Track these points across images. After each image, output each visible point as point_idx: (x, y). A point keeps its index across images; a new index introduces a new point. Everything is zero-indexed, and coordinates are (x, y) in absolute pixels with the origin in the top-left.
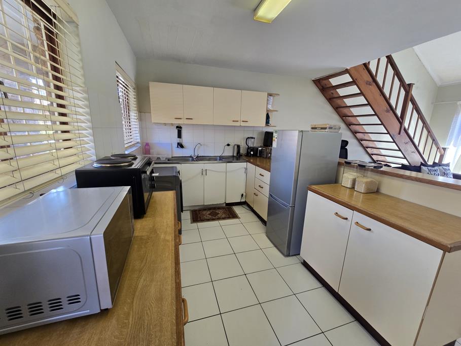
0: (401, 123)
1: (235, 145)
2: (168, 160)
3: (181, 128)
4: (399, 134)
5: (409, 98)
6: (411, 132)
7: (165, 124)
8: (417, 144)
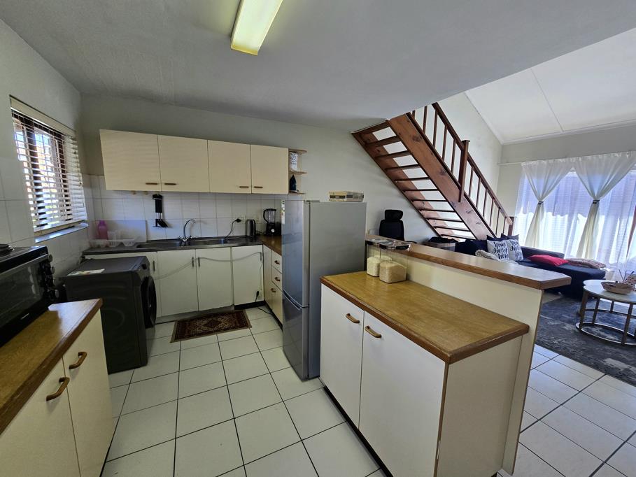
0: (460, 188)
1: (248, 220)
2: (138, 247)
3: (161, 197)
4: (459, 201)
5: (465, 158)
6: (473, 199)
7: (134, 193)
8: (481, 213)
